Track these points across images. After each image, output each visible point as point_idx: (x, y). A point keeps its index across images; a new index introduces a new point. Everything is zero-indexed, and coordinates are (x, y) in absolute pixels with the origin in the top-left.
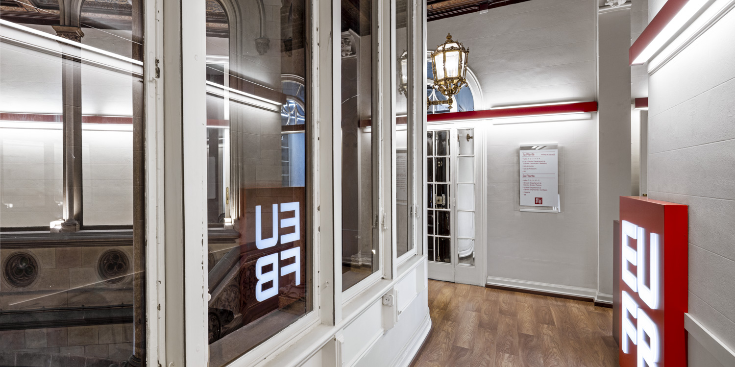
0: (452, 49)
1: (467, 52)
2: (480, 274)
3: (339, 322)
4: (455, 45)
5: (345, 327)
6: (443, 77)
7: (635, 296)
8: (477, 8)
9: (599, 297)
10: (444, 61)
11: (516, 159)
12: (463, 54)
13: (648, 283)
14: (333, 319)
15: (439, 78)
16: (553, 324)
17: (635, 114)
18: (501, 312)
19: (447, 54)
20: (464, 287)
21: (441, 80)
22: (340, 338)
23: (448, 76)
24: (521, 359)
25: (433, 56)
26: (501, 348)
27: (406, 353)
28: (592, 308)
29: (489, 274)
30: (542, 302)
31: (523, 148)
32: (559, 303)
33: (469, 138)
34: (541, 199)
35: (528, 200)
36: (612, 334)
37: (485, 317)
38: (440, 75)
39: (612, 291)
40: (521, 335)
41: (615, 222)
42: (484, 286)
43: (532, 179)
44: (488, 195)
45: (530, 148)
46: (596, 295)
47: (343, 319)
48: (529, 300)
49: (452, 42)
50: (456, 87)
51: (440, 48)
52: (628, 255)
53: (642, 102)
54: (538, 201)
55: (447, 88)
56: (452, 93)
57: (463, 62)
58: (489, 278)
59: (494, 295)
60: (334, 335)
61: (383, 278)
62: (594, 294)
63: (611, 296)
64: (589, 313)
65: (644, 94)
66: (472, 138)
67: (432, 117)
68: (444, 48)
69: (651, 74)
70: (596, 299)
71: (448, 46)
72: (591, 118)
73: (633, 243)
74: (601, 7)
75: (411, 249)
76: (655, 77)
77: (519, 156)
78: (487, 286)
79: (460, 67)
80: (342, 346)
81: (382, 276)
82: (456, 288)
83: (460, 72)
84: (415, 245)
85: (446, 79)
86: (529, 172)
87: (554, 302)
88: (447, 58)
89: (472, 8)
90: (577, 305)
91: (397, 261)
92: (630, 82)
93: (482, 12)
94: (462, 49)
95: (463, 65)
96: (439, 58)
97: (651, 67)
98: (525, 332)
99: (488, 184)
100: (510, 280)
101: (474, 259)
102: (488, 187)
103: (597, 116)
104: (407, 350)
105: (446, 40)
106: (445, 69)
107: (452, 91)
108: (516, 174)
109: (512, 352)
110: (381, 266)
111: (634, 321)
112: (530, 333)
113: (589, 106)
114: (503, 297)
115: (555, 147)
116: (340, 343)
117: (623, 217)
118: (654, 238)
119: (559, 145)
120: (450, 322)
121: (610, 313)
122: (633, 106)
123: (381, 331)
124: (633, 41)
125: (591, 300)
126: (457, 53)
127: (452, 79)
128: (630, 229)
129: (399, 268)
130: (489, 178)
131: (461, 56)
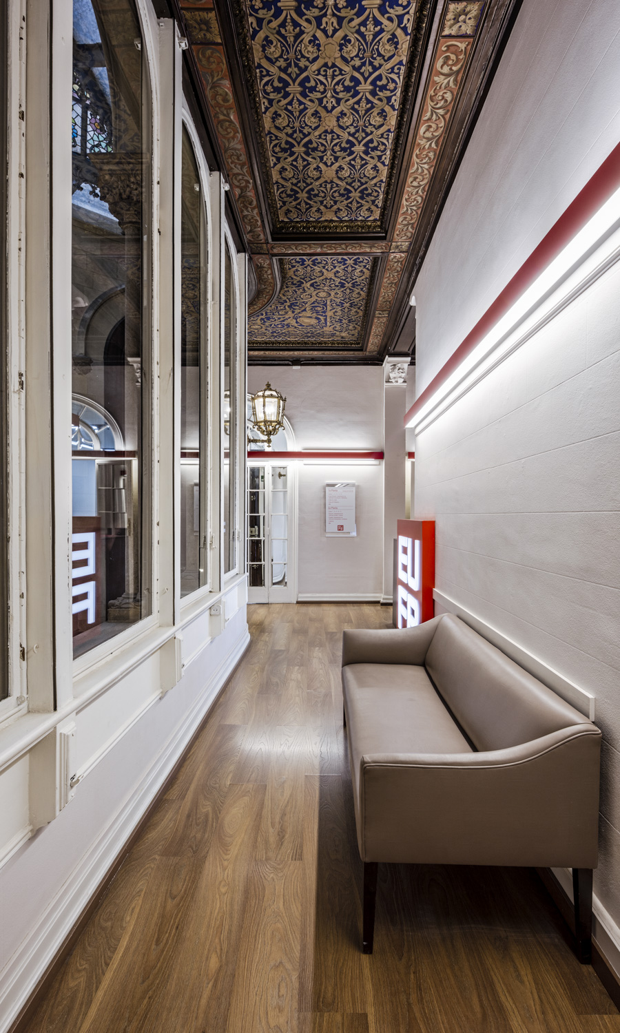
0: (272, 396)
1: (284, 400)
2: (289, 594)
3: (179, 624)
4: (274, 393)
5: (183, 628)
6: (263, 419)
7: (406, 586)
8: (290, 363)
9: (384, 599)
10: (264, 406)
11: (323, 494)
12: (281, 402)
13: (413, 576)
14: (172, 620)
15: (258, 420)
16: (352, 622)
17: (408, 463)
18: (311, 620)
19: (267, 399)
20: (277, 606)
21: (261, 422)
22: (179, 636)
23: (268, 419)
24: (328, 648)
25: (253, 399)
26: (312, 644)
27: (229, 660)
28: (379, 607)
29: (299, 592)
30: (342, 609)
31: (329, 485)
32: (356, 607)
33: (280, 475)
34: (342, 526)
35: (332, 527)
36: (392, 622)
37: (297, 625)
38: (260, 417)
39: (392, 594)
40: (327, 633)
41: (394, 540)
42: (295, 602)
43: (335, 510)
44: (299, 524)
45: (333, 485)
46: (382, 597)
47: (181, 621)
48: (333, 608)
49: (271, 390)
50: (275, 430)
51: (260, 394)
52: (403, 559)
53: (411, 455)
54: (341, 528)
55: (266, 429)
56: (271, 434)
57: (281, 409)
58: (300, 595)
59: (304, 609)
60: (174, 633)
61: (210, 592)
62: (380, 597)
63: (392, 597)
64: (377, 611)
65: (412, 450)
66: (284, 475)
67: (252, 454)
68: (264, 394)
69: (417, 435)
70: (382, 601)
71: (268, 393)
72: (379, 464)
73: (405, 550)
74: (386, 382)
75: (233, 568)
76: (420, 438)
77: (325, 492)
78: (298, 603)
79: (279, 413)
80: (182, 643)
81: (210, 590)
82: (269, 608)
83: (279, 416)
84: (237, 566)
85: (265, 422)
86: (333, 505)
87: (352, 608)
88: (266, 403)
89: (287, 362)
90: (369, 607)
91: (225, 577)
92: (405, 440)
93: (295, 368)
94: (280, 398)
95: (281, 411)
96: (259, 402)
97: (417, 430)
98: (330, 630)
99: (299, 514)
100: (318, 595)
101: (286, 583)
102: (299, 518)
103: (383, 462)
104: (230, 658)
105: (266, 387)
106: (264, 413)
107: (271, 432)
108: (323, 506)
109: (321, 645)
110: (209, 580)
111: (405, 603)
112: (335, 630)
113: (379, 455)
114: (312, 610)
115: (353, 485)
116: (180, 641)
117: (399, 533)
118: (417, 543)
119: (356, 484)
120: (267, 634)
121: (391, 609)
122: (407, 457)
123: (209, 639)
124: (407, 410)
125: (378, 602)
126: (276, 400)
127: (271, 422)
128: (404, 541)
129: (225, 583)
130: (300, 510)
131: (279, 403)
